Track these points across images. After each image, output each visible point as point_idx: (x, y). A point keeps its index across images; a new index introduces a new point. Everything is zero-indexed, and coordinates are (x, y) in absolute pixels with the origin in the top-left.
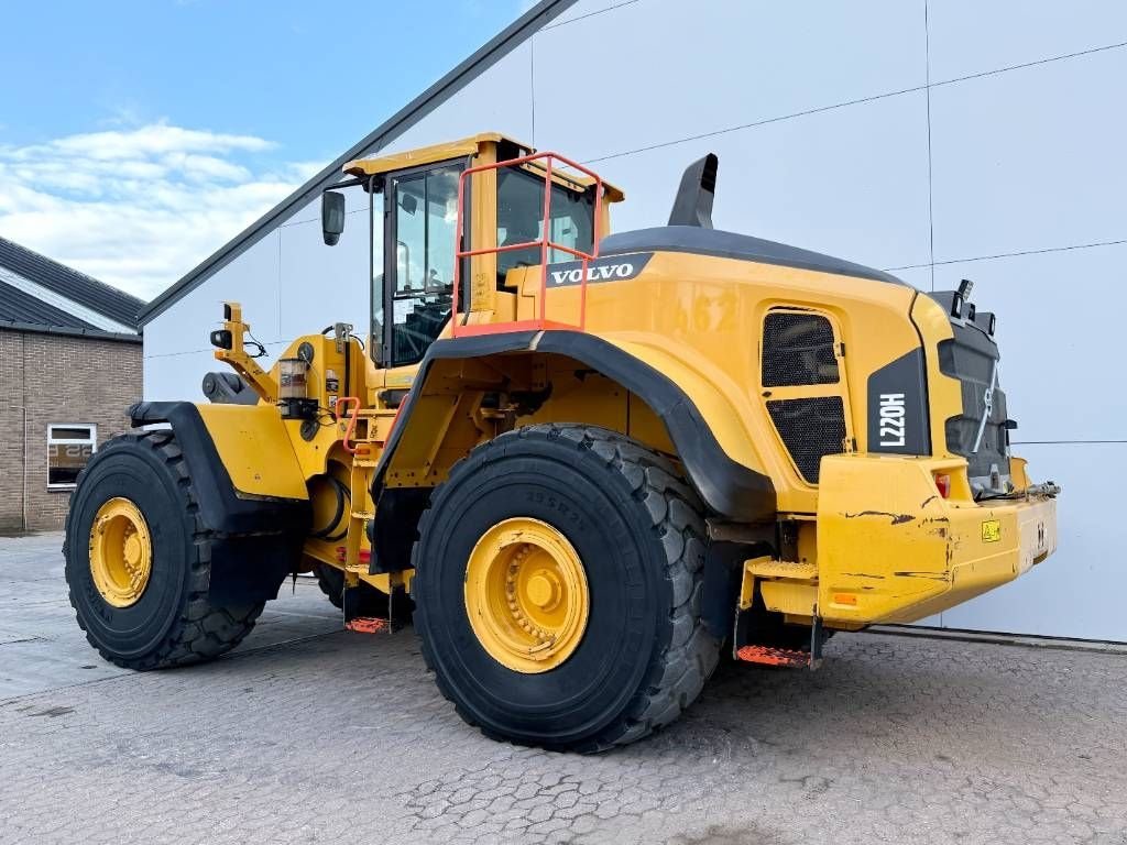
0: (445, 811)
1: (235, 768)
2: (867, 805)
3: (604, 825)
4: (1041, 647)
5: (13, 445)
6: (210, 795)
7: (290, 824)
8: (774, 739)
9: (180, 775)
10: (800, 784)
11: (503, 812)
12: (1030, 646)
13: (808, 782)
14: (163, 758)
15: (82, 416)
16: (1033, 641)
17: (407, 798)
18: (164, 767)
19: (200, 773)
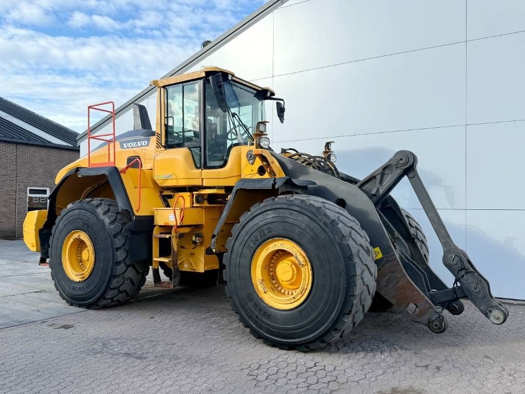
0: (267, 378)
1: (161, 355)
2: (461, 380)
3: (343, 386)
4: (514, 304)
5: (11, 197)
6: (155, 368)
7: (197, 383)
8: (406, 346)
9: (137, 358)
10: (426, 368)
11: (294, 379)
12: (509, 304)
13: (429, 367)
14: (125, 350)
15: (44, 183)
16: (511, 302)
17: (247, 371)
18: (127, 355)
19: (145, 358)
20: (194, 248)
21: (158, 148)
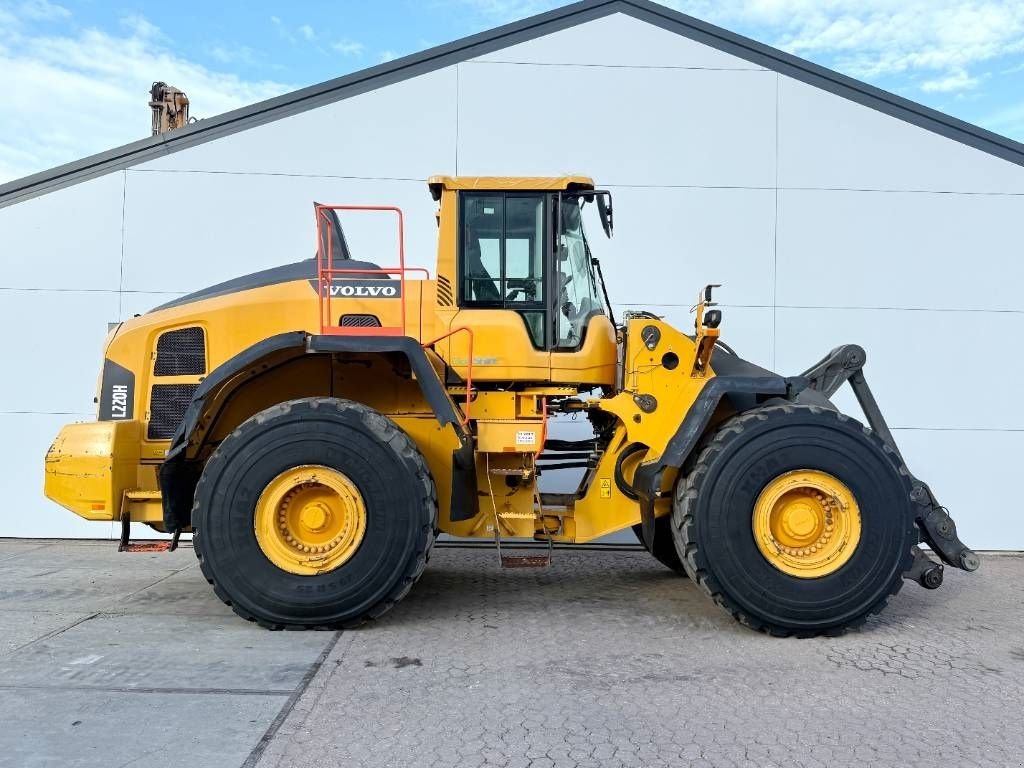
20: (511, 494)
21: (441, 305)
